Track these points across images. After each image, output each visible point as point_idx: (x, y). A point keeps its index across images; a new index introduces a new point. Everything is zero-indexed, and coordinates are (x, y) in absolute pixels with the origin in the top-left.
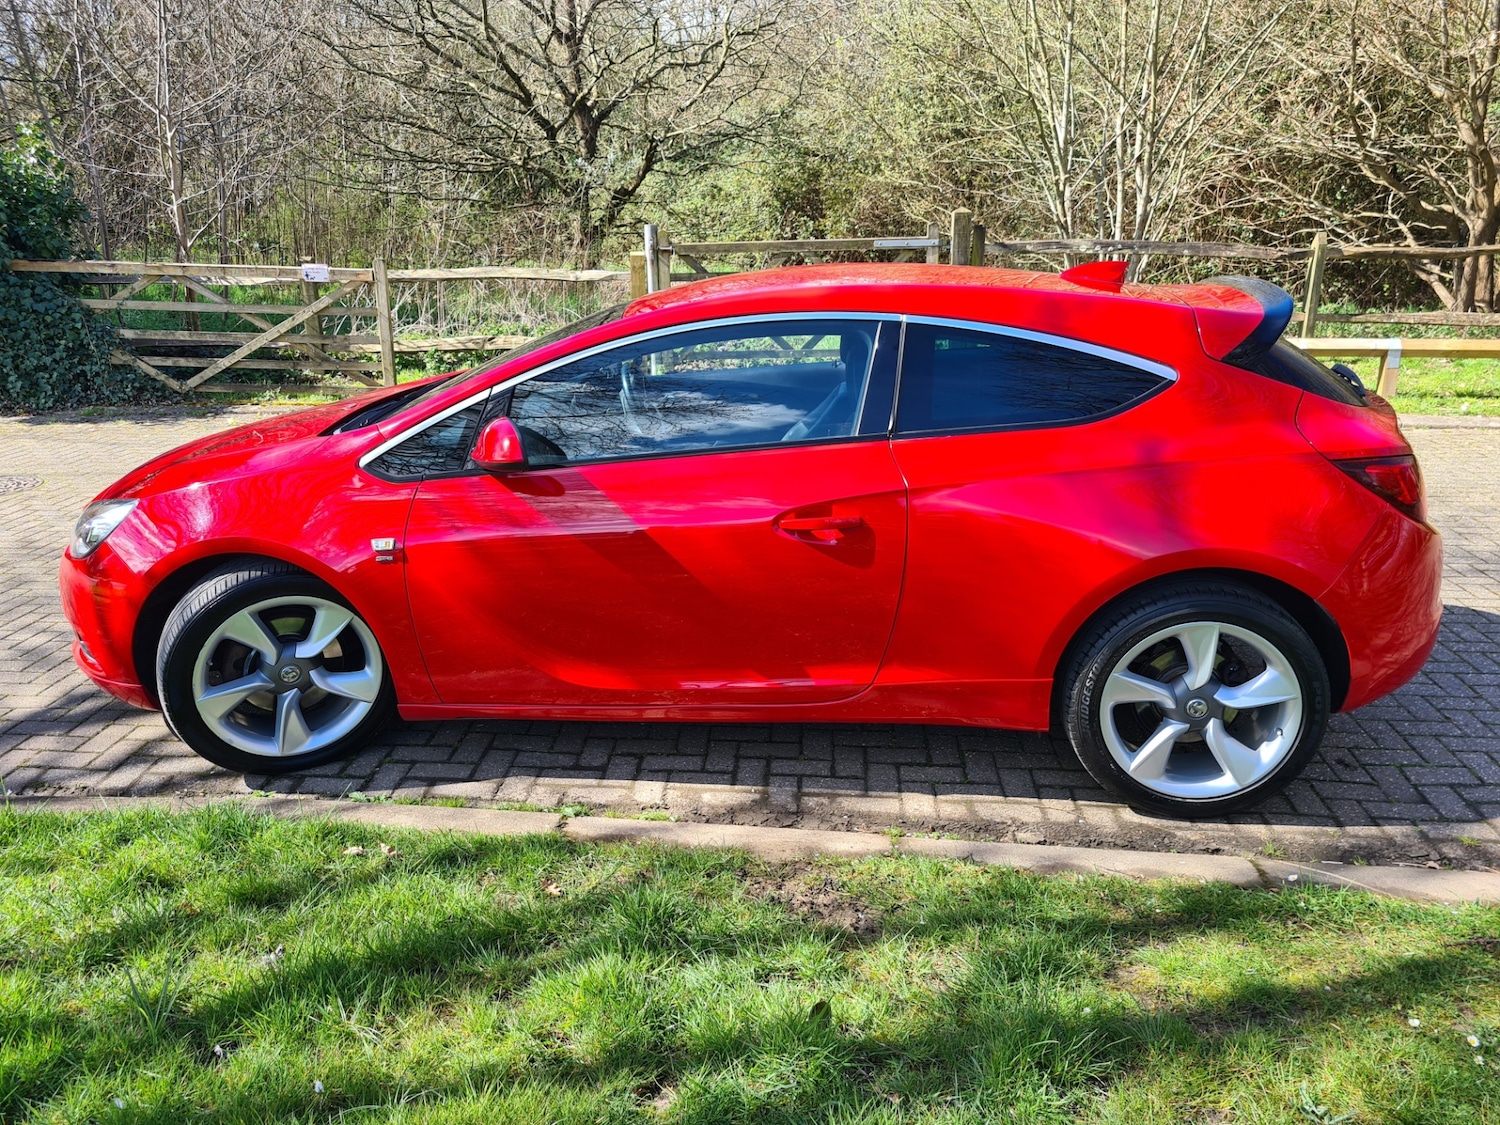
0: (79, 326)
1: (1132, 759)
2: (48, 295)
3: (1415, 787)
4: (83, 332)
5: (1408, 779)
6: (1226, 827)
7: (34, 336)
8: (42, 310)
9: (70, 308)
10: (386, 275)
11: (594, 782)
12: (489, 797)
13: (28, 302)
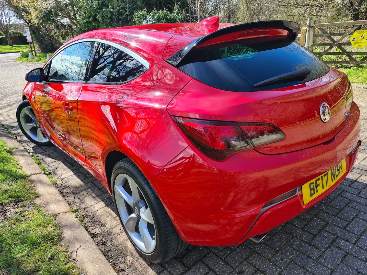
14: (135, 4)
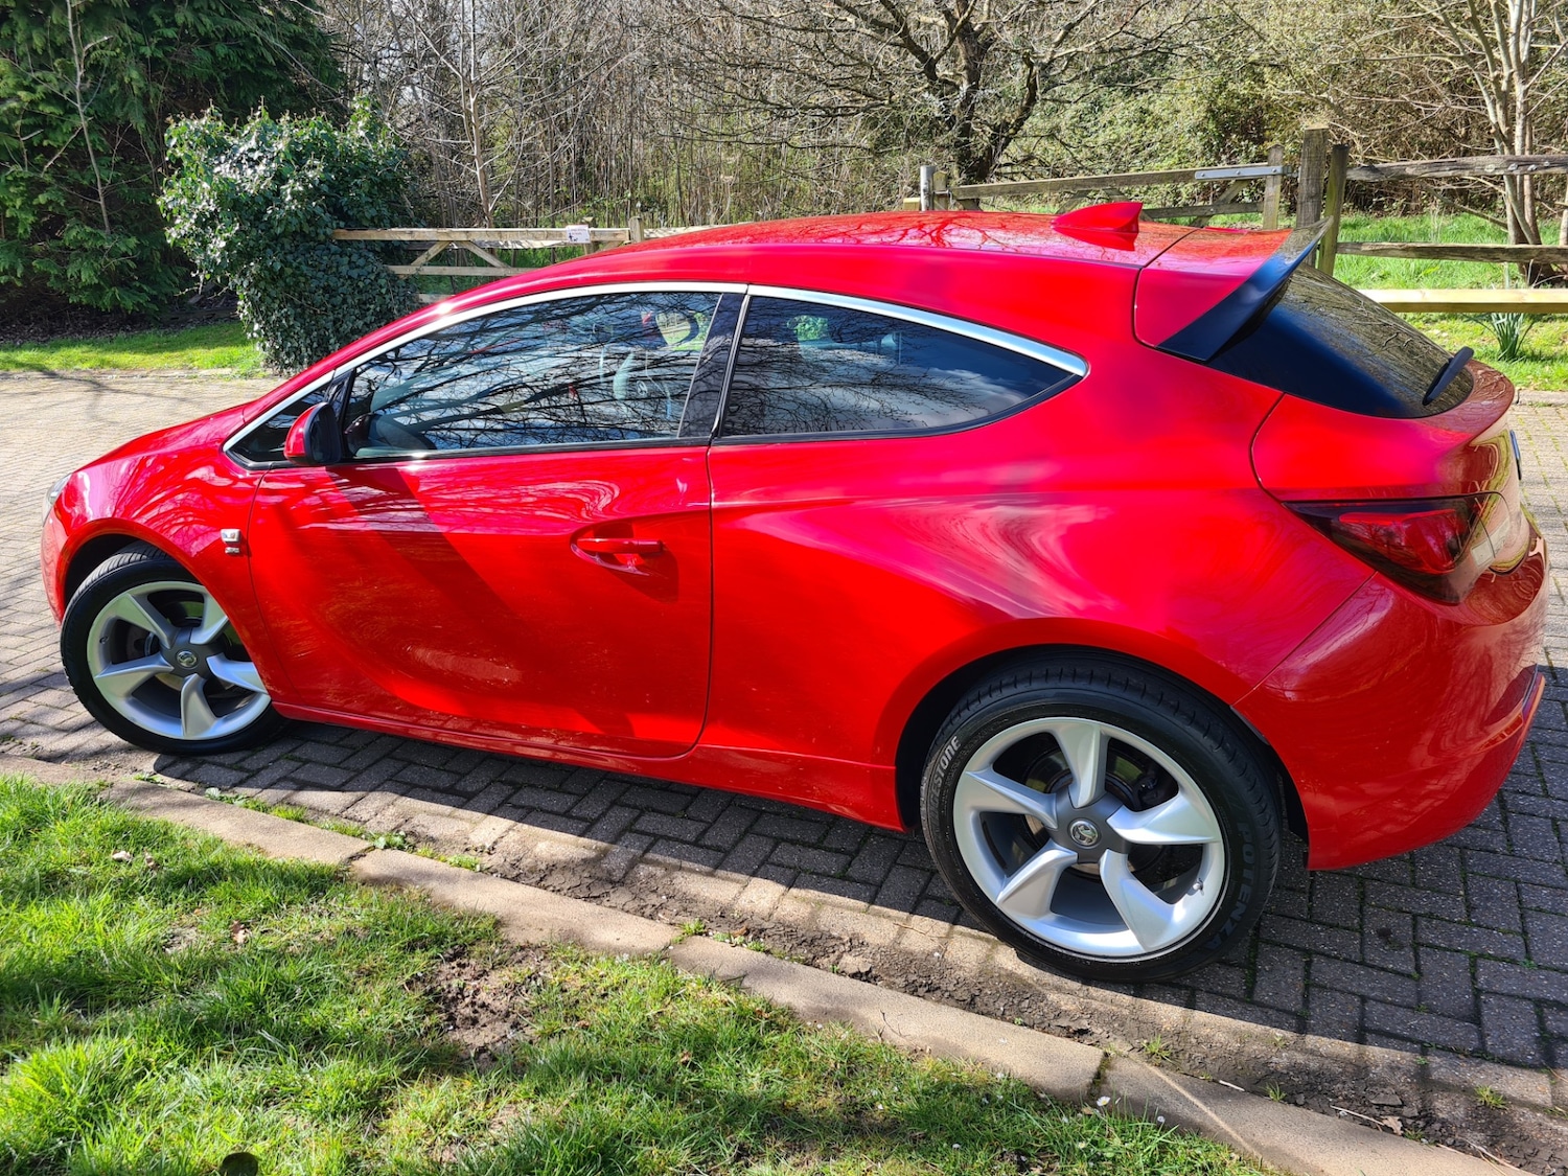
0: (384, 291)
1: (1004, 884)
2: (361, 262)
3: (1477, 993)
4: (387, 297)
5: (1474, 978)
6: (1126, 999)
7: (350, 300)
8: (355, 276)
9: (378, 275)
10: (642, 233)
11: (448, 809)
12: (336, 811)
13: (344, 269)
14: (111, 77)
